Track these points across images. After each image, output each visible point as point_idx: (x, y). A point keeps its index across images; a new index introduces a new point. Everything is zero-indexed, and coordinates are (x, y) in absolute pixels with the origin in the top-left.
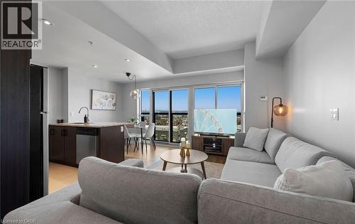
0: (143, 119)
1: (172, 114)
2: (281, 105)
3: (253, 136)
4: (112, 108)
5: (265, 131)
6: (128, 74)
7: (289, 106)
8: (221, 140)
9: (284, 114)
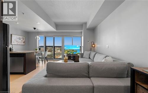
0: (40, 49)
1: (54, 47)
2: (94, 44)
3: (86, 54)
4: (23, 44)
5: (89, 52)
6: (35, 29)
7: (96, 44)
8: (75, 56)
9: (94, 47)
